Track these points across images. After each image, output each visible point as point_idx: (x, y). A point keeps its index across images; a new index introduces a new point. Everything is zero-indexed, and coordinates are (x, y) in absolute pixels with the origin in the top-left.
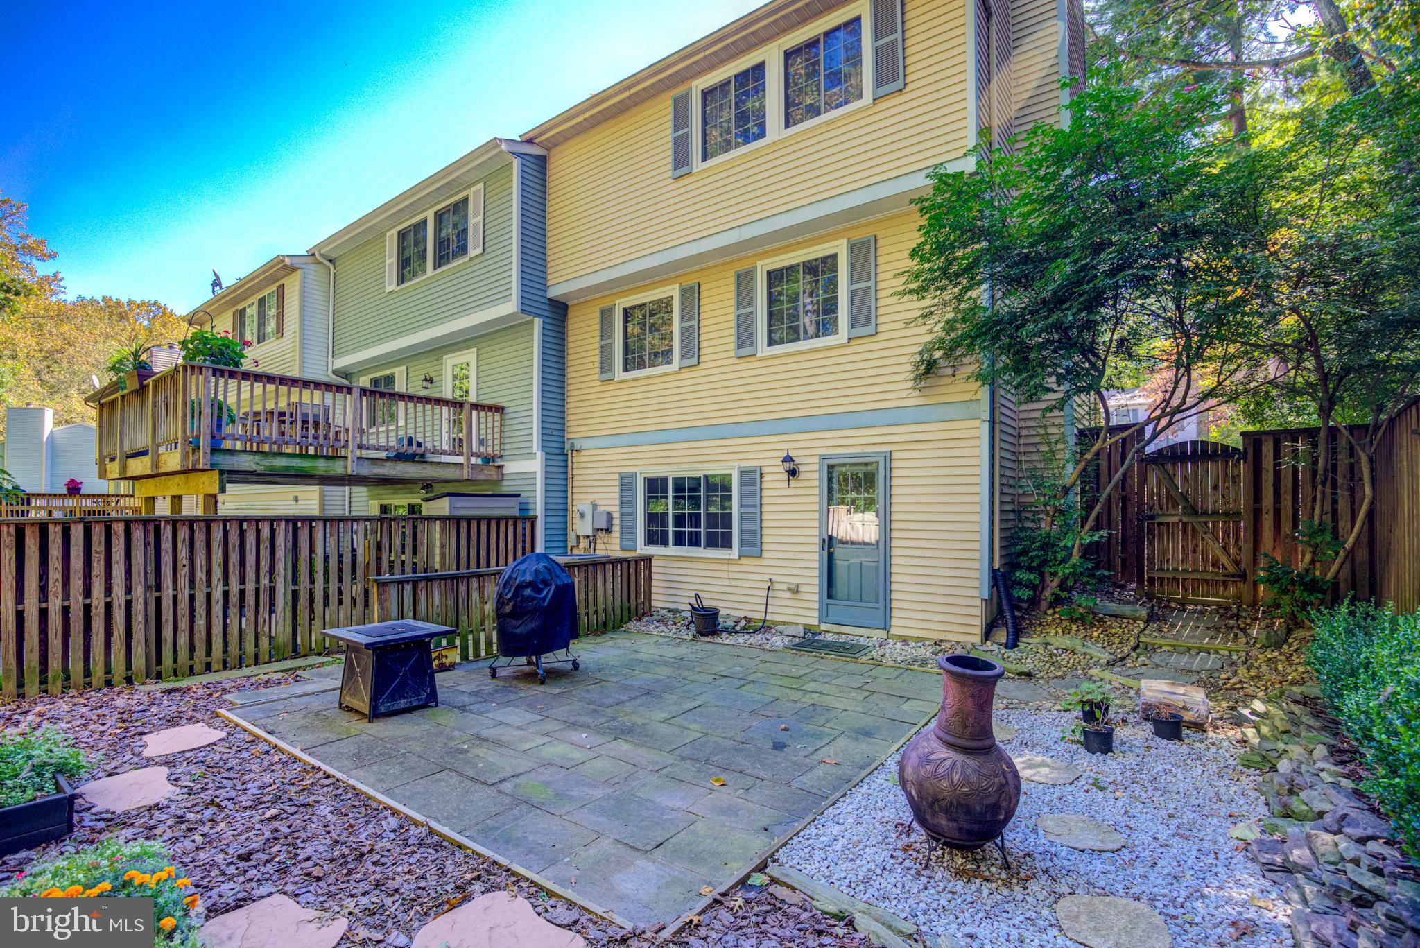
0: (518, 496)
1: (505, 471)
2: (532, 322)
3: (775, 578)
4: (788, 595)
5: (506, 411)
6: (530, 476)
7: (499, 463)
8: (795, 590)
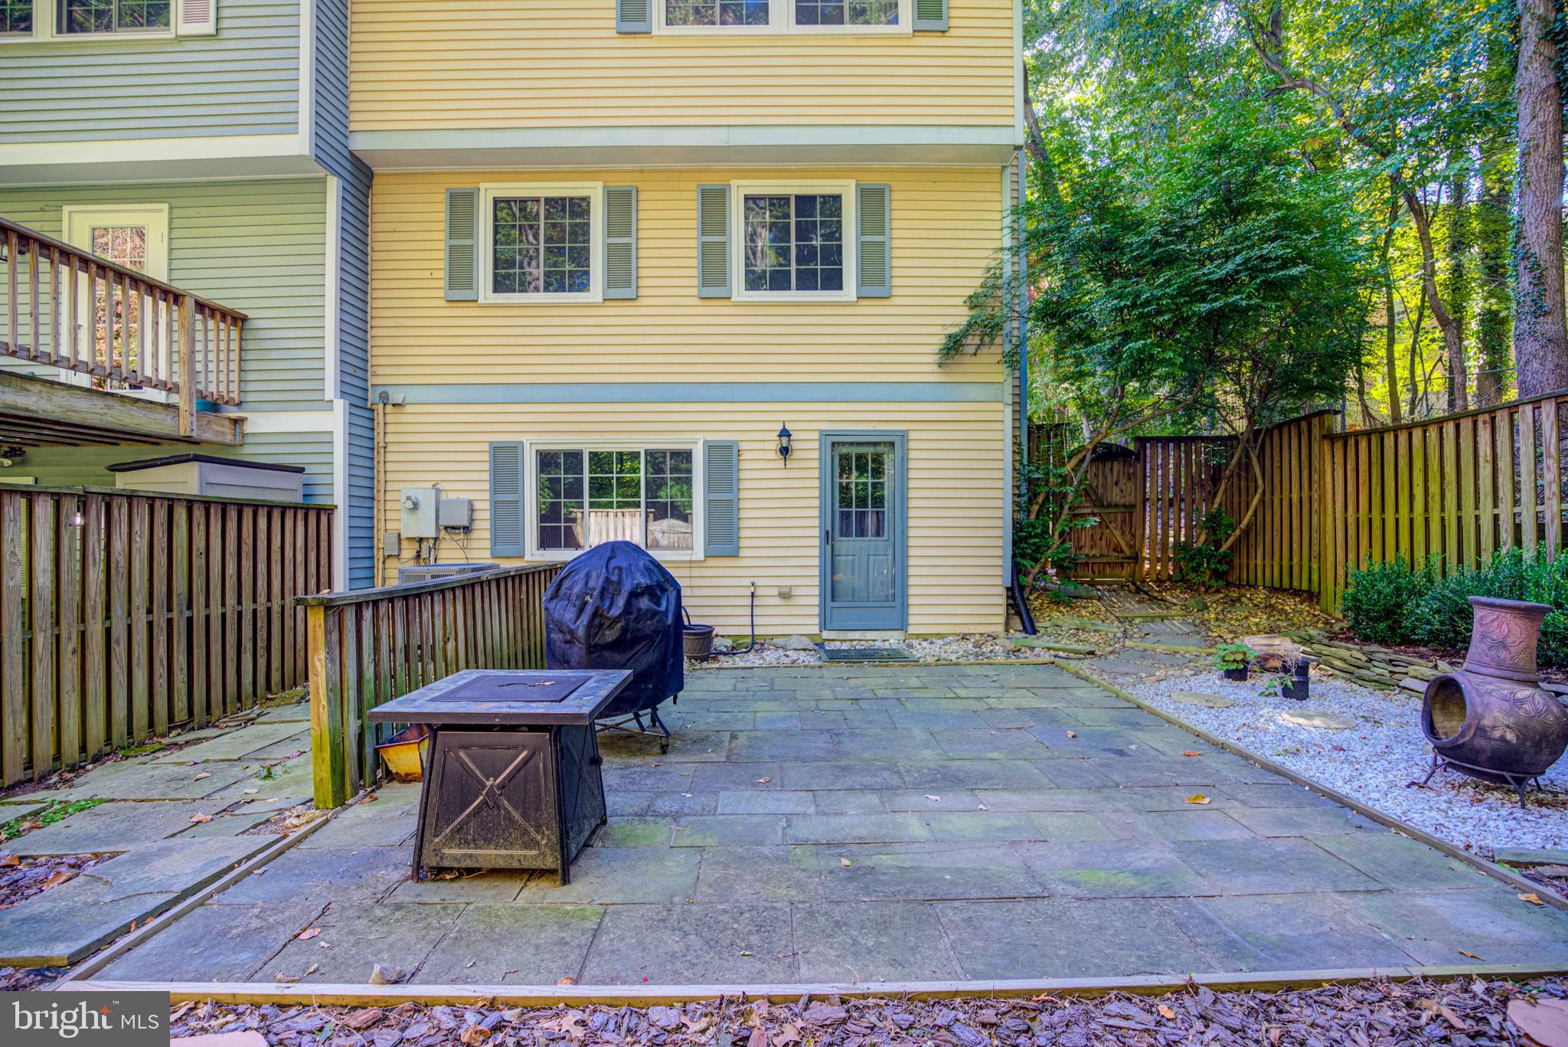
0: (301, 470)
1: (248, 428)
2: (323, 181)
3: (758, 582)
4: (778, 601)
5: (250, 324)
6: (324, 439)
7: (235, 414)
8: (786, 595)
